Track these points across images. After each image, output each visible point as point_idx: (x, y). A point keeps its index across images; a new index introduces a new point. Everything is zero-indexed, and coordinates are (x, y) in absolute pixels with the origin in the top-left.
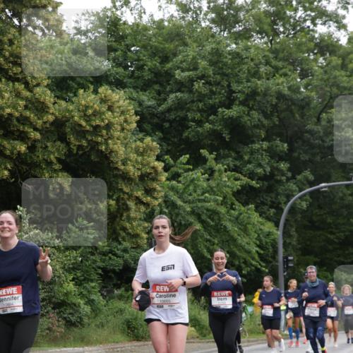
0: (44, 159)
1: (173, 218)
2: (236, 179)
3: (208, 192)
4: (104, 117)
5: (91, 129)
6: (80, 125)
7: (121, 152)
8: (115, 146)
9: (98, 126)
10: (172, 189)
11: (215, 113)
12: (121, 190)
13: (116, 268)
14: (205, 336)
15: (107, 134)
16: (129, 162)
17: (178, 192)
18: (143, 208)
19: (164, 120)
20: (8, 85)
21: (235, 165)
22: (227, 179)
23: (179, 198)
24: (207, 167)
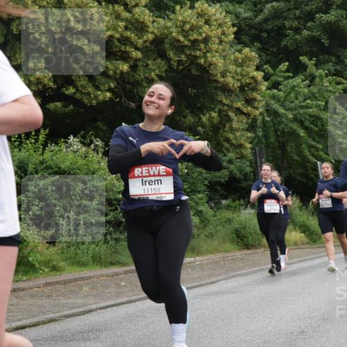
0: (146, 78)
1: (276, 127)
2: (338, 83)
3: (310, 98)
4: (201, 30)
5: (190, 44)
6: (179, 41)
7: (221, 65)
8: (214, 58)
9: (195, 41)
10: (274, 97)
11: (312, 19)
12: (221, 101)
13: (222, 180)
14: (315, 241)
15: (205, 48)
16: (228, 74)
17: (279, 101)
18: (244, 119)
19: (262, 31)
20: (108, 8)
21: (336, 70)
22: (328, 85)
23: (281, 106)
24: (308, 74)
